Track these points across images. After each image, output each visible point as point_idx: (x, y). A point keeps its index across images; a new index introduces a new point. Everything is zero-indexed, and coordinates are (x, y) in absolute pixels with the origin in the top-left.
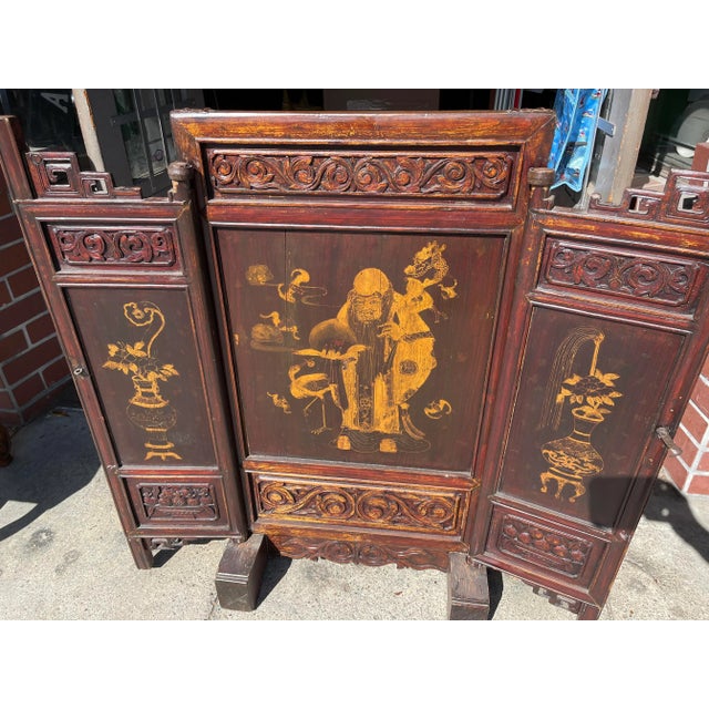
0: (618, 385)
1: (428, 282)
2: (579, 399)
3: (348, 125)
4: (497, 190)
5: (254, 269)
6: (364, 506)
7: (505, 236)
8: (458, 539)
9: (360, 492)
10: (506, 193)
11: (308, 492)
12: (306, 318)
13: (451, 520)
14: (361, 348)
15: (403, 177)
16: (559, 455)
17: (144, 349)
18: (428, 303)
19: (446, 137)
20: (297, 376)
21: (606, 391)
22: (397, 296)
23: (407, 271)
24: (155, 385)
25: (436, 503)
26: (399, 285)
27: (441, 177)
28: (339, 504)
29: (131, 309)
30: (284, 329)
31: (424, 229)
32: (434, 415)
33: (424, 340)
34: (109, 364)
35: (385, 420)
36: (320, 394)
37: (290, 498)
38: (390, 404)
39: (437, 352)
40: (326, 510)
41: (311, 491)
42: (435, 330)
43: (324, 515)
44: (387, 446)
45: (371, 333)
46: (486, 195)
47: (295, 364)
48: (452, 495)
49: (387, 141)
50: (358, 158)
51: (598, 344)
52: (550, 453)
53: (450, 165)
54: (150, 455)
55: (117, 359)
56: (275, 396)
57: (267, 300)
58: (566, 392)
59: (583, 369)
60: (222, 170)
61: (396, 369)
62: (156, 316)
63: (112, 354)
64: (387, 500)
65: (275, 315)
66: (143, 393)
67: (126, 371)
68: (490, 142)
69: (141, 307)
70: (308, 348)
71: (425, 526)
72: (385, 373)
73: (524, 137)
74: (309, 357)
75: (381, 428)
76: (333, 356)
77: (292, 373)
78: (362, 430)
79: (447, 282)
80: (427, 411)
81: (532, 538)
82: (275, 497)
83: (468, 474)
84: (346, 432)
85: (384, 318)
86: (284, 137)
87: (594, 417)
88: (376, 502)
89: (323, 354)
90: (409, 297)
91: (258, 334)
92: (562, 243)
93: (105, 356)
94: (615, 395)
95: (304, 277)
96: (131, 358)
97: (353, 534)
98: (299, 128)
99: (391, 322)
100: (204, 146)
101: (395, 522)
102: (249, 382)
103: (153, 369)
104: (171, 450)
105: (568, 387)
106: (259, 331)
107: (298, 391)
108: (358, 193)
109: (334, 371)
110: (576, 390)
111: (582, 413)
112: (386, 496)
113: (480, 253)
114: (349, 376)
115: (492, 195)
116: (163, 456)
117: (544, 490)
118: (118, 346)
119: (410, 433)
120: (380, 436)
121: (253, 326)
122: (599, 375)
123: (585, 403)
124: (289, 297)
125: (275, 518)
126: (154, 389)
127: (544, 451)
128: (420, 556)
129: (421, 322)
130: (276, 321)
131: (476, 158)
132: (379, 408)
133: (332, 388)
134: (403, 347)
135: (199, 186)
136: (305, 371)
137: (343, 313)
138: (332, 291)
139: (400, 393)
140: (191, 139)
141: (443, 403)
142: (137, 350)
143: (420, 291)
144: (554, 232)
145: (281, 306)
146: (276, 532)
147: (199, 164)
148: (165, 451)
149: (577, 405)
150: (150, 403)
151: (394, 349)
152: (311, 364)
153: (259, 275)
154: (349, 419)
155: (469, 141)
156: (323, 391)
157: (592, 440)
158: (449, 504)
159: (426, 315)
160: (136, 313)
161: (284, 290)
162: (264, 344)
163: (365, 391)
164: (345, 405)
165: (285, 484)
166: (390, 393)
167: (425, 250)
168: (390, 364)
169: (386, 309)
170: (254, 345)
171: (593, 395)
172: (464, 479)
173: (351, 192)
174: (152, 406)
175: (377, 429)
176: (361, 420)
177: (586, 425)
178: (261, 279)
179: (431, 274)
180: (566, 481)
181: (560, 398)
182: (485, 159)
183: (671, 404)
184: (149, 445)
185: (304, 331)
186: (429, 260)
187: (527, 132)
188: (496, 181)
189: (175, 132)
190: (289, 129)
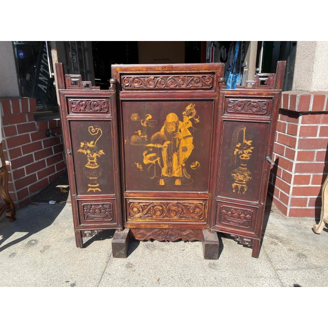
0: (253, 144)
1: (190, 117)
2: (241, 152)
3: (165, 67)
4: (210, 86)
5: (133, 115)
6: (169, 210)
7: (212, 100)
8: (205, 223)
9: (168, 204)
10: (212, 87)
11: (148, 206)
12: (150, 132)
13: (202, 214)
14: (168, 142)
15: (182, 82)
16: (238, 175)
17: (93, 144)
18: (190, 125)
19: (194, 70)
20: (146, 155)
21: (249, 147)
22: (180, 122)
23: (183, 113)
24: (95, 158)
25: (197, 207)
26: (181, 119)
27: (193, 82)
28: (159, 210)
29: (91, 129)
30: (142, 137)
31: (188, 99)
32: (194, 168)
33: (190, 138)
34: (80, 150)
35: (177, 172)
36: (154, 162)
37: (141, 209)
38: (179, 164)
39: (194, 143)
40: (155, 214)
41: (149, 205)
42: (193, 134)
43: (154, 217)
44: (178, 183)
46: (206, 87)
47: (145, 150)
48: (202, 202)
49: (177, 72)
50: (168, 77)
51: (244, 131)
52: (235, 175)
53: (195, 79)
54: (89, 189)
55: (83, 148)
56: (138, 164)
57: (137, 126)
58: (237, 150)
59: (241, 141)
60: (126, 82)
61: (180, 150)
62: (100, 131)
63: (82, 146)
64: (178, 207)
65: (139, 131)
66: (91, 162)
67: (86, 153)
68: (207, 71)
69: (94, 128)
70: (150, 143)
71: (193, 218)
72: (177, 152)
73: (216, 70)
74: (150, 147)
75: (176, 175)
76: (159, 146)
77: (144, 154)
78: (169, 176)
79: (196, 117)
80: (191, 166)
81: (232, 213)
82: (135, 209)
83: (207, 192)
84: (163, 177)
85: (176, 131)
86: (146, 71)
87: (247, 158)
88: (174, 208)
89: (155, 146)
90: (184, 123)
91: (133, 139)
92: (230, 99)
93: (79, 147)
94: (252, 148)
95: (150, 117)
96: (88, 147)
97: (165, 224)
98: (151, 68)
99: (178, 132)
100: (121, 74)
101: (181, 217)
102: (128, 157)
103: (95, 152)
104: (98, 187)
105: (237, 148)
106: (134, 138)
107: (146, 162)
108: (168, 88)
109: (158, 152)
110: (240, 148)
111: (243, 157)
112: (177, 205)
113: (206, 107)
114: (164, 154)
115: (208, 87)
116: (94, 190)
117: (234, 191)
118: (85, 143)
119: (186, 176)
120: (175, 178)
121: (132, 136)
122: (246, 142)
123: (243, 153)
124: (144, 124)
125: (136, 219)
126: (95, 161)
127: (233, 175)
128: (191, 233)
129: (188, 131)
130: (140, 134)
131: (203, 76)
132: (175, 166)
133: (158, 159)
134: (183, 141)
135: (118, 87)
136: (149, 153)
137: (163, 129)
138: (159, 121)
139: (182, 160)
140: (117, 72)
141: (197, 162)
142: (91, 145)
143: (188, 120)
144: (227, 96)
145: (141, 128)
146: (135, 227)
147: (118, 80)
148: (95, 187)
149: (241, 154)
150: (92, 166)
151: (180, 142)
152: (151, 150)
153: (135, 117)
154: (164, 172)
155: (201, 71)
156: (155, 161)
157: (247, 167)
158: (201, 207)
159: (190, 129)
160: (92, 130)
161: (143, 122)
162: (135, 143)
163: (170, 160)
164: (163, 166)
165: (139, 203)
166: (178, 160)
167: (189, 106)
168: (178, 148)
169: (177, 127)
170: (131, 143)
171: (245, 149)
172: (206, 194)
173: (166, 88)
174: (93, 168)
175: (174, 175)
176: (168, 172)
177: (244, 162)
178: (136, 118)
179: (191, 114)
180: (241, 185)
181: (235, 153)
182: (205, 77)
183: (269, 148)
184: (89, 185)
185: (149, 137)
186: (190, 110)
187: (217, 68)
188: (209, 83)
189: (112, 70)
190: (148, 68)
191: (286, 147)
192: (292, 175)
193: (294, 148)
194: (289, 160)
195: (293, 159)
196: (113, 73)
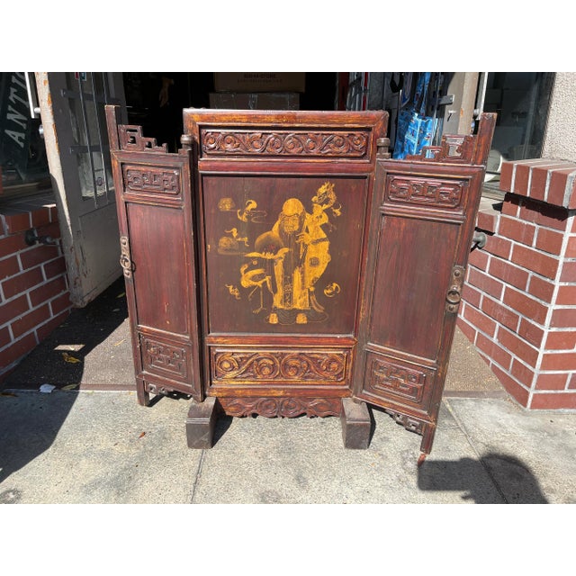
1: (325, 207)
3: (282, 116)
4: (361, 152)
5: (223, 201)
6: (285, 366)
7: (366, 177)
8: (347, 387)
9: (283, 355)
10: (365, 154)
11: (248, 359)
12: (253, 231)
13: (342, 372)
14: (286, 250)
15: (311, 145)
18: (325, 219)
19: (334, 123)
20: (246, 271)
22: (307, 215)
23: (313, 200)
25: (333, 360)
26: (309, 209)
27: (331, 145)
28: (268, 366)
30: (239, 239)
31: (323, 174)
32: (330, 294)
33: (323, 243)
35: (300, 301)
36: (259, 284)
37: (236, 364)
38: (303, 288)
39: (331, 251)
40: (260, 372)
41: (250, 358)
43: (259, 377)
44: (301, 319)
45: (292, 240)
46: (355, 154)
47: (245, 263)
48: (342, 352)
49: (303, 125)
50: (288, 134)
53: (335, 139)
56: (231, 287)
57: (230, 220)
60: (210, 140)
61: (307, 263)
64: (301, 360)
65: (234, 230)
68: (356, 126)
70: (254, 251)
71: (326, 378)
72: (300, 266)
73: (374, 124)
74: (254, 258)
75: (298, 306)
76: (269, 256)
77: (243, 270)
78: (286, 308)
79: (336, 206)
80: (325, 292)
82: (226, 365)
83: (351, 336)
84: (276, 310)
85: (300, 230)
86: (247, 122)
88: (293, 362)
89: (263, 255)
90: (314, 216)
91: (223, 244)
95: (253, 205)
97: (278, 389)
98: (256, 118)
99: (304, 233)
100: (201, 127)
101: (306, 377)
102: (213, 276)
106: (224, 241)
107: (245, 283)
108: (286, 154)
109: (268, 266)
112: (299, 357)
113: (353, 188)
114: (279, 270)
115: (358, 155)
119: (315, 308)
120: (297, 312)
121: (221, 237)
124: (243, 218)
125: (227, 382)
128: (322, 404)
129: (321, 231)
130: (235, 234)
131: (350, 135)
132: (297, 292)
133: (267, 279)
134: (311, 248)
135: (196, 150)
136: (252, 268)
137: (276, 227)
138: (270, 212)
139: (309, 280)
140: (194, 123)
141: (335, 285)
143: (320, 212)
145: (238, 224)
146: (225, 394)
147: (197, 138)
151: (306, 250)
152: (255, 263)
153: (226, 205)
154: (277, 301)
155: (346, 125)
156: (261, 282)
158: (340, 360)
159: (324, 227)
161: (241, 214)
162: (226, 250)
163: (288, 280)
164: (275, 290)
165: (233, 354)
166: (303, 280)
167: (323, 187)
168: (303, 260)
169: (301, 224)
170: (220, 252)
172: (350, 338)
173: (282, 154)
175: (295, 307)
176: (285, 301)
178: (228, 207)
179: (327, 201)
182: (354, 135)
186: (326, 193)
187: (375, 120)
188: (360, 146)
189: (185, 119)
190: (250, 118)
191: (531, 274)
192: (543, 332)
193: (553, 279)
194: (538, 300)
195: (549, 301)
196: (187, 125)
